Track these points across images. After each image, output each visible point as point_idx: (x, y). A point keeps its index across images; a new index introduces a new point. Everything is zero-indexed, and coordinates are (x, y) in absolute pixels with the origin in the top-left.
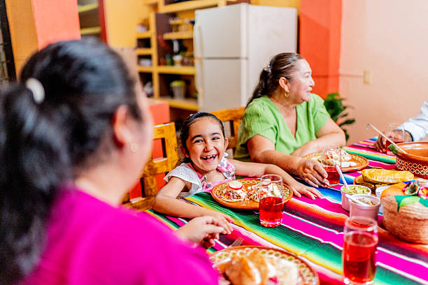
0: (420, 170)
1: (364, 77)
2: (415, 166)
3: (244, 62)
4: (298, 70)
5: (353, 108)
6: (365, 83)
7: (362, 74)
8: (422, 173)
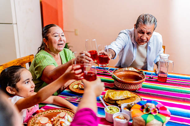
0: (128, 87)
1: (75, 32)
2: (126, 85)
3: (15, 26)
4: (50, 32)
5: (72, 47)
6: (76, 35)
7: (74, 31)
8: (129, 88)
